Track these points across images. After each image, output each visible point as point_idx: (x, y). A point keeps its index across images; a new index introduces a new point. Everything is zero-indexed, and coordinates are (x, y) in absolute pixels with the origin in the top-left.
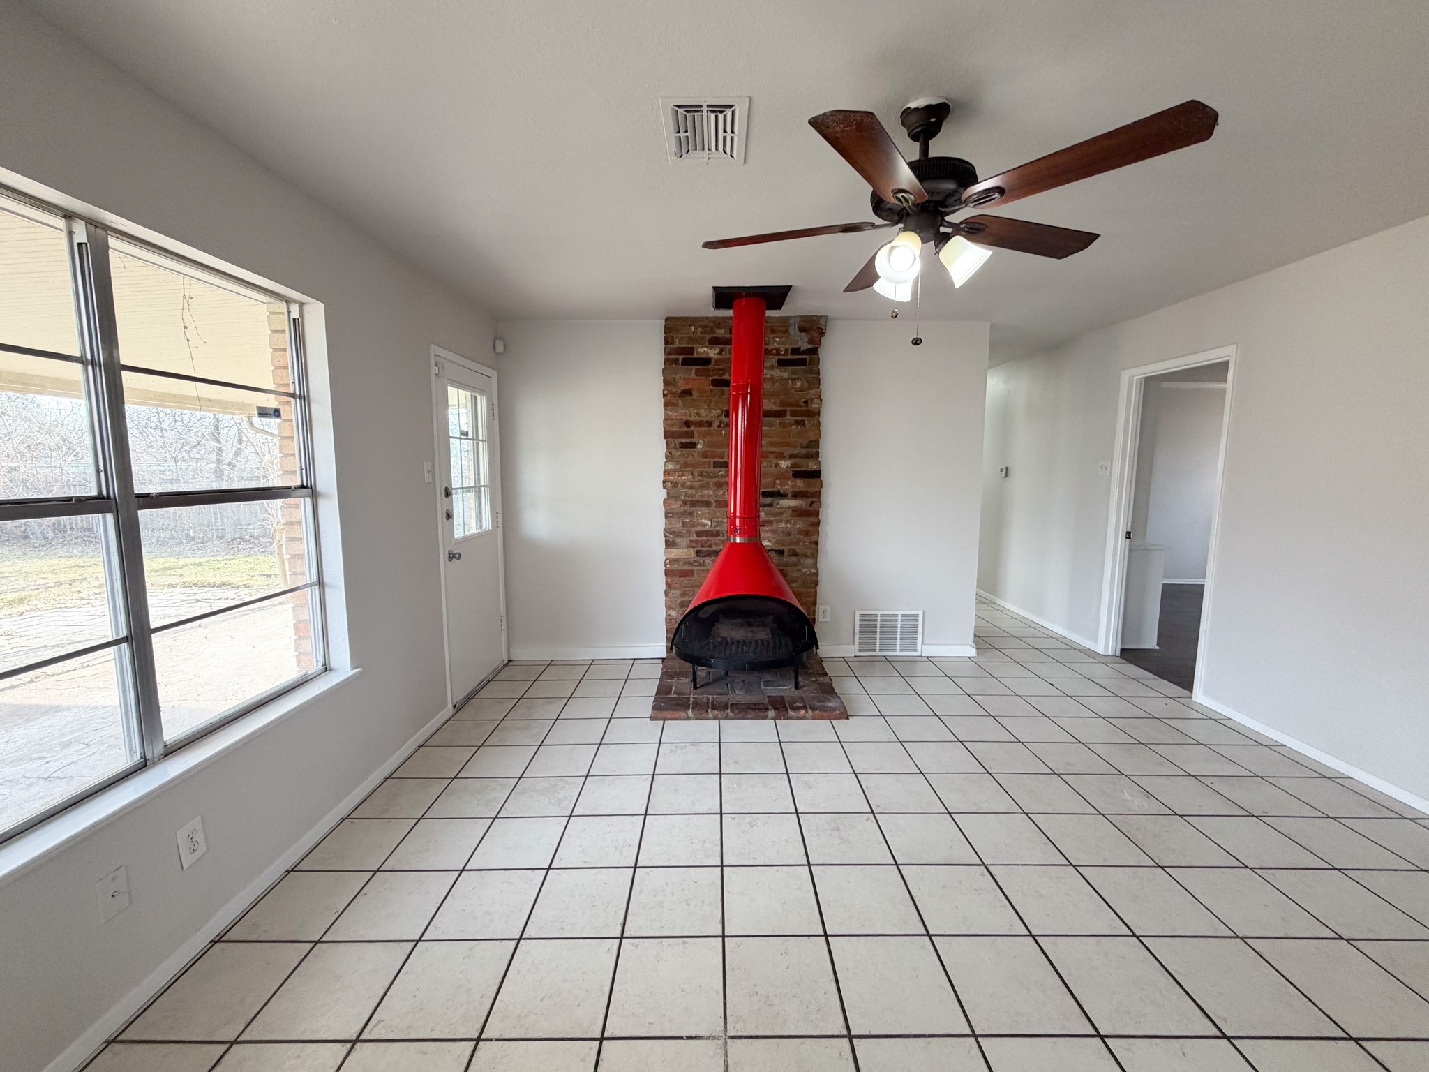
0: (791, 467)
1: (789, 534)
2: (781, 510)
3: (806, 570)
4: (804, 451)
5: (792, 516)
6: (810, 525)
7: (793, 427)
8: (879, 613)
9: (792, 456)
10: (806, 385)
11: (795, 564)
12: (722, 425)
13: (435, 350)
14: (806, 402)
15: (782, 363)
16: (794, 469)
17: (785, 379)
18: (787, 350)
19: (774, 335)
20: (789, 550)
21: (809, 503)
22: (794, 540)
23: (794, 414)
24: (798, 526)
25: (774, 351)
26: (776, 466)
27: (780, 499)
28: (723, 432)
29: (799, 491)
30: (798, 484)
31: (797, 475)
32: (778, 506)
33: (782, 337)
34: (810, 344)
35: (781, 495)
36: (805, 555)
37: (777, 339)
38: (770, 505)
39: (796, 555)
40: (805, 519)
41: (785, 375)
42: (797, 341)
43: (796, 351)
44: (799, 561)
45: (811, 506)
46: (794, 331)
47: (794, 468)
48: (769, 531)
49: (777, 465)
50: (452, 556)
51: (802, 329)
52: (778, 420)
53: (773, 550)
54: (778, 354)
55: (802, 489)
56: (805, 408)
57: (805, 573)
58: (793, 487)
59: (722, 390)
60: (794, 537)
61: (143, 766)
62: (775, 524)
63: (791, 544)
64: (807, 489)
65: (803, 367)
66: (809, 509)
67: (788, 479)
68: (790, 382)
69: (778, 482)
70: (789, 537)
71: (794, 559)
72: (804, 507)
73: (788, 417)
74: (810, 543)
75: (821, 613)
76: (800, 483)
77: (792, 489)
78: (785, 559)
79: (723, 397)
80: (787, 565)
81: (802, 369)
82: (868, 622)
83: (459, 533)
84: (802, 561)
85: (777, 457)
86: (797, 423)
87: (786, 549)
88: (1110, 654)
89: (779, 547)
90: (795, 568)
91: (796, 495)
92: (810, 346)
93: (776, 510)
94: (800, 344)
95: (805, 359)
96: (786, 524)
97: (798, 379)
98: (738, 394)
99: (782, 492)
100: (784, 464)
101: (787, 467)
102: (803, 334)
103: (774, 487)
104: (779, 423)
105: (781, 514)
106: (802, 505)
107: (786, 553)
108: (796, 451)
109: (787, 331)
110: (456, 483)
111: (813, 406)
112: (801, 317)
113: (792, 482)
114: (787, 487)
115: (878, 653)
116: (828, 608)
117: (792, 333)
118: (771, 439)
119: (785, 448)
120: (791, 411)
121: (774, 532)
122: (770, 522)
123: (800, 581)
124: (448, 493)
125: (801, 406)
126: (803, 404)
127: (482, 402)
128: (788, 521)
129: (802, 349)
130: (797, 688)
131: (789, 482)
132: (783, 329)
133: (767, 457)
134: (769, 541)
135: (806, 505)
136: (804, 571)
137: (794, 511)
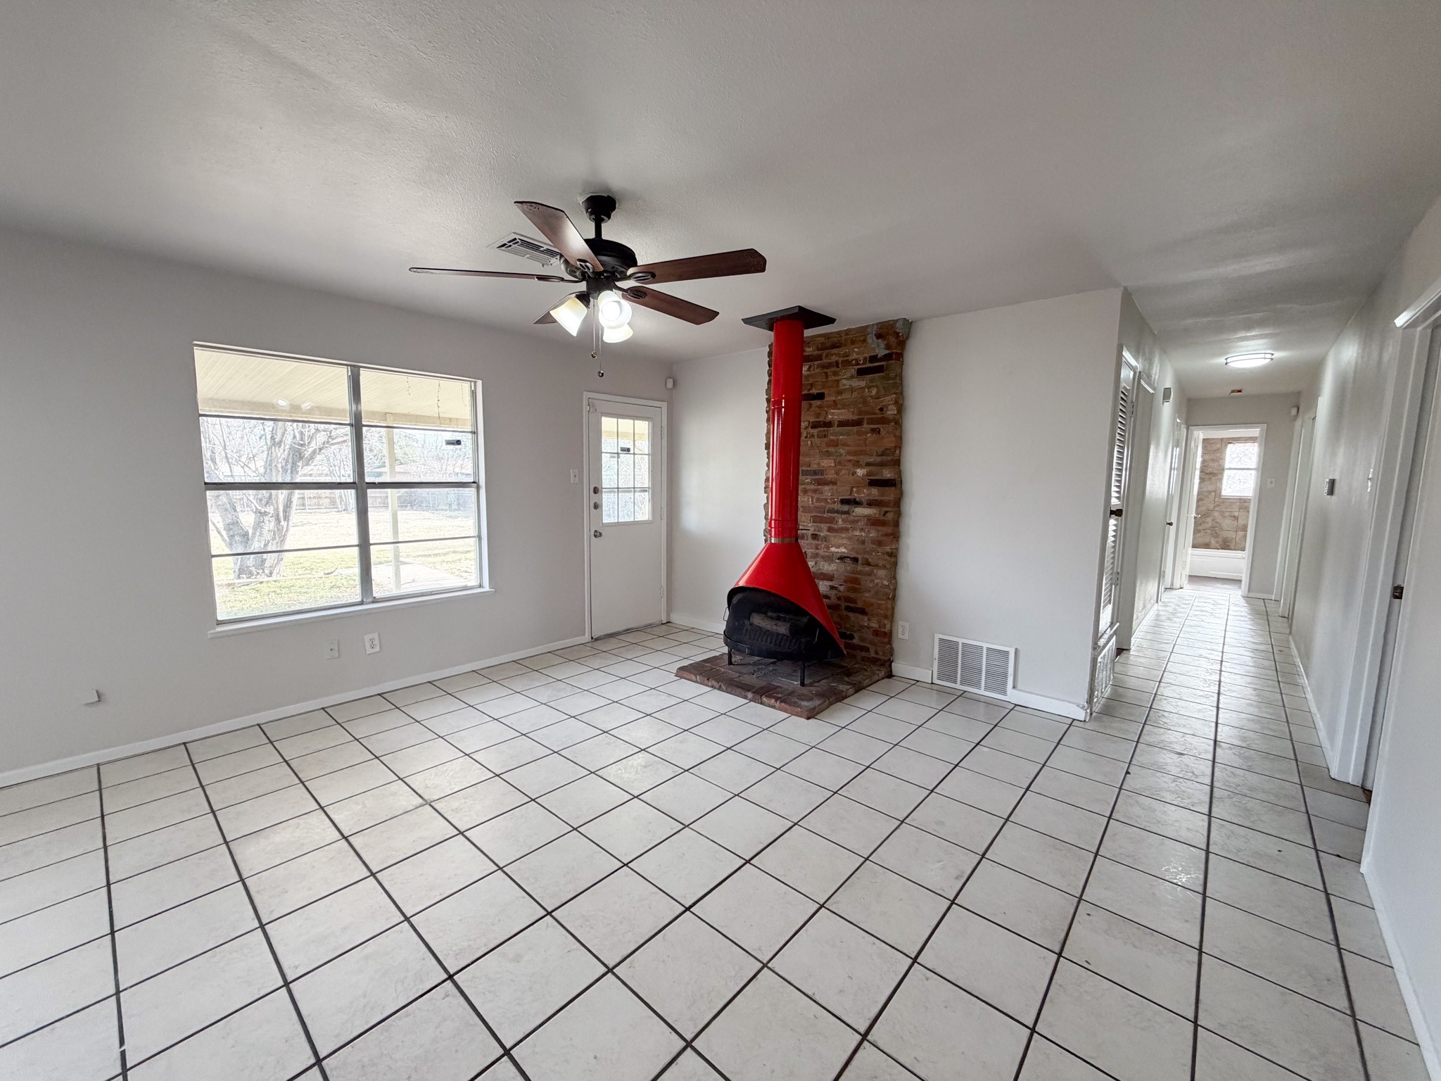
0: (867, 475)
1: (863, 542)
2: (857, 518)
3: (878, 581)
4: (879, 459)
5: (867, 525)
6: (883, 535)
7: (869, 435)
8: (961, 641)
9: (868, 464)
10: (883, 392)
11: (870, 574)
12: (809, 436)
13: (586, 395)
14: (881, 409)
15: (861, 372)
16: (869, 478)
17: (862, 388)
18: (865, 358)
19: (854, 346)
20: (863, 558)
21: (883, 513)
22: (868, 549)
23: (871, 421)
24: (871, 535)
25: (854, 362)
26: (853, 475)
27: (856, 507)
28: (809, 442)
29: (874, 500)
30: (872, 493)
31: (873, 483)
32: (854, 514)
33: (861, 347)
34: (887, 349)
35: (856, 503)
36: (877, 566)
37: (856, 350)
38: (847, 513)
39: (868, 564)
40: (880, 528)
41: (863, 384)
42: (874, 349)
43: (874, 358)
44: (872, 571)
45: (884, 515)
46: (871, 339)
47: (869, 476)
48: (846, 538)
49: (854, 473)
50: (597, 535)
51: (879, 336)
52: (855, 429)
53: (848, 557)
54: (857, 364)
55: (877, 498)
56: (879, 416)
57: (877, 584)
58: (868, 495)
59: (810, 403)
60: (869, 546)
61: (362, 603)
62: (850, 531)
63: (865, 553)
64: (881, 498)
65: (881, 374)
66: (883, 518)
67: (864, 487)
68: (867, 390)
69: (855, 489)
70: (863, 546)
71: (867, 569)
72: (877, 516)
73: (865, 425)
74: (883, 554)
75: (900, 630)
76: (875, 491)
77: (867, 498)
78: (860, 568)
79: (811, 410)
80: (860, 573)
81: (879, 376)
82: (948, 649)
83: (606, 520)
84: (875, 571)
85: (854, 465)
86: (873, 431)
87: (860, 557)
88: (1350, 781)
89: (853, 555)
90: (867, 578)
91: (871, 504)
92: (887, 352)
93: (852, 518)
94: (877, 351)
95: (883, 366)
96: (860, 532)
97: (874, 386)
98: (775, 408)
99: (858, 499)
100: (860, 472)
101: (863, 475)
102: (880, 340)
103: (851, 494)
104: (857, 431)
105: (857, 521)
106: (875, 514)
107: (860, 562)
108: (871, 460)
109: (864, 341)
110: (606, 482)
111: (889, 413)
112: (878, 324)
113: (867, 490)
114: (863, 495)
115: (958, 686)
116: (907, 625)
117: (869, 341)
118: (849, 448)
119: (862, 457)
120: (868, 419)
121: (850, 539)
122: (847, 530)
123: (872, 591)
124: (596, 491)
125: (875, 414)
126: (879, 412)
127: (650, 423)
128: (862, 530)
129: (879, 356)
130: (803, 684)
131: (865, 490)
132: (862, 339)
133: (845, 466)
134: (845, 548)
135: (880, 514)
136: (876, 581)
137: (868, 520)
